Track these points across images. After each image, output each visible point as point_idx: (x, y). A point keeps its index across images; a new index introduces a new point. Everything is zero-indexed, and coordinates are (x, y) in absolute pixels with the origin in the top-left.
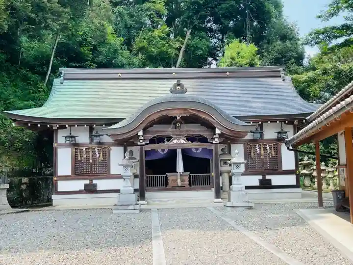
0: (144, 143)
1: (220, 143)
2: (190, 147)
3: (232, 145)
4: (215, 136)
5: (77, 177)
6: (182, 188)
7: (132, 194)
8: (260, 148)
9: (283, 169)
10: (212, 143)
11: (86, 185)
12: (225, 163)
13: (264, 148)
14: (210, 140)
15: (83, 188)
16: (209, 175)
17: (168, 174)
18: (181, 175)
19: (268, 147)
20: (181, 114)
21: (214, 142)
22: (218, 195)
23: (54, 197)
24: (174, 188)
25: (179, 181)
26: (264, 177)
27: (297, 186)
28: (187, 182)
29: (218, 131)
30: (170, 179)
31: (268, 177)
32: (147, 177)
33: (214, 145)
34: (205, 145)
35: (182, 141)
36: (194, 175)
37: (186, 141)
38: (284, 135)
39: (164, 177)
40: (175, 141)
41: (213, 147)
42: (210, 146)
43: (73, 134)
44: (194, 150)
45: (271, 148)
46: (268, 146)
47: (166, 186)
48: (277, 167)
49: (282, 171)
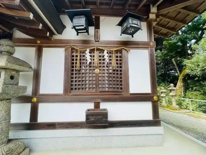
3: (45, 50)
13: (99, 56)
26: (97, 106)
27: (155, 122)
46: (106, 52)
48: (121, 88)
49: (129, 95)
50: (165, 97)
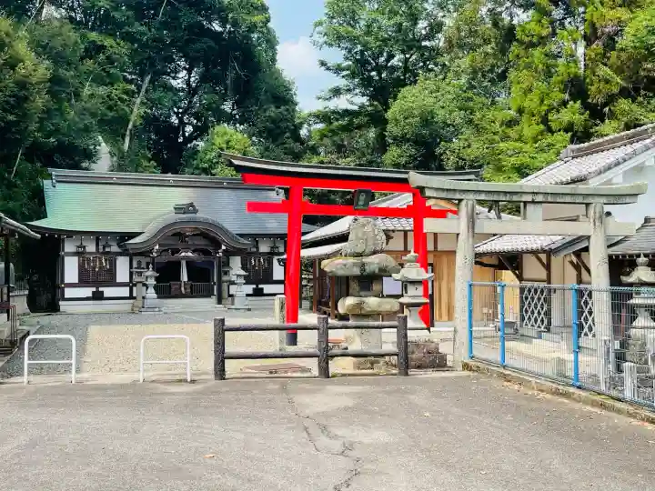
4: (219, 251)
5: (85, 285)
6: (185, 295)
8: (255, 260)
9: (274, 279)
10: (216, 256)
11: (93, 293)
12: (226, 274)
14: (214, 254)
15: (91, 295)
17: (172, 283)
18: (185, 284)
21: (218, 255)
22: (219, 302)
23: (61, 303)
24: (180, 296)
25: (183, 289)
26: (258, 286)
28: (189, 290)
29: (224, 247)
30: (173, 287)
33: (218, 258)
35: (190, 254)
36: (195, 283)
37: (192, 254)
38: (276, 248)
39: (167, 285)
40: (182, 254)
43: (84, 244)
45: (264, 260)
46: (262, 258)
47: (169, 294)
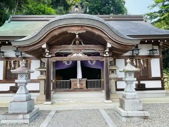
0: (50, 56)
1: (109, 56)
2: (86, 59)
4: (106, 51)
5: (7, 81)
6: (81, 90)
7: (24, 101)
8: (136, 62)
9: (152, 77)
10: (103, 56)
12: (113, 72)
13: (139, 62)
14: (102, 54)
15: (9, 89)
16: (100, 81)
17: (71, 80)
18: (80, 81)
19: (142, 62)
20: (78, 30)
21: (105, 55)
22: (108, 97)
24: (75, 90)
25: (78, 85)
26: (139, 82)
27: (163, 88)
28: (85, 85)
29: (109, 45)
30: (72, 84)
31: (142, 82)
32: (56, 82)
33: (105, 58)
34: (98, 58)
35: (80, 55)
36: (90, 80)
37: (83, 55)
38: (155, 51)
39: (68, 81)
40: (75, 55)
41: (104, 60)
42: (102, 58)
44: (89, 62)
45: (144, 62)
46: (141, 60)
47: (70, 88)
48: (148, 75)
49: (152, 78)
50: (167, 81)
